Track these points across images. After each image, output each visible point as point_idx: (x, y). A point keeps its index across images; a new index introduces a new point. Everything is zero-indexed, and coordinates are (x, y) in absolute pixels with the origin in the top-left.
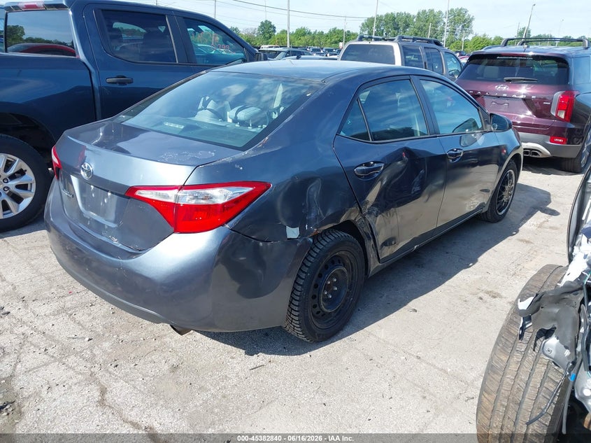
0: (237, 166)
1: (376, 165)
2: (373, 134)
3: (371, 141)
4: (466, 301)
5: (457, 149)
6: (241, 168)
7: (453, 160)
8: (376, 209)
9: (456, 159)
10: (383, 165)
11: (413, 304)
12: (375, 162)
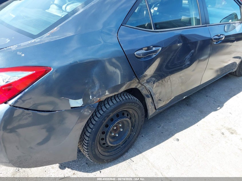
0: (18, 53)
1: (154, 49)
2: (155, 25)
3: (153, 30)
4: (212, 135)
5: (221, 35)
6: (23, 55)
7: (216, 42)
8: (154, 79)
9: (219, 41)
10: (160, 49)
11: (177, 135)
12: (154, 46)
